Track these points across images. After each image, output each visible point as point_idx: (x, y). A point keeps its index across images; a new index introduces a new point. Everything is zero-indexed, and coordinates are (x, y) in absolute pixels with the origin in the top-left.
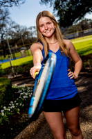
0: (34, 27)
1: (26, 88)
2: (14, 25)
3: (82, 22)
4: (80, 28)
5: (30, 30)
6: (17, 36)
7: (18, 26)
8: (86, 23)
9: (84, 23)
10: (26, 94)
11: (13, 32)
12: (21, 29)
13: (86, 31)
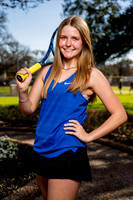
0: (43, 53)
1: (7, 142)
2: (10, 40)
3: (121, 63)
4: (116, 71)
5: (34, 56)
6: (11, 59)
7: (17, 44)
8: (128, 66)
9: (125, 66)
10: (5, 152)
11: (5, 52)
12: (20, 49)
13: (124, 79)
